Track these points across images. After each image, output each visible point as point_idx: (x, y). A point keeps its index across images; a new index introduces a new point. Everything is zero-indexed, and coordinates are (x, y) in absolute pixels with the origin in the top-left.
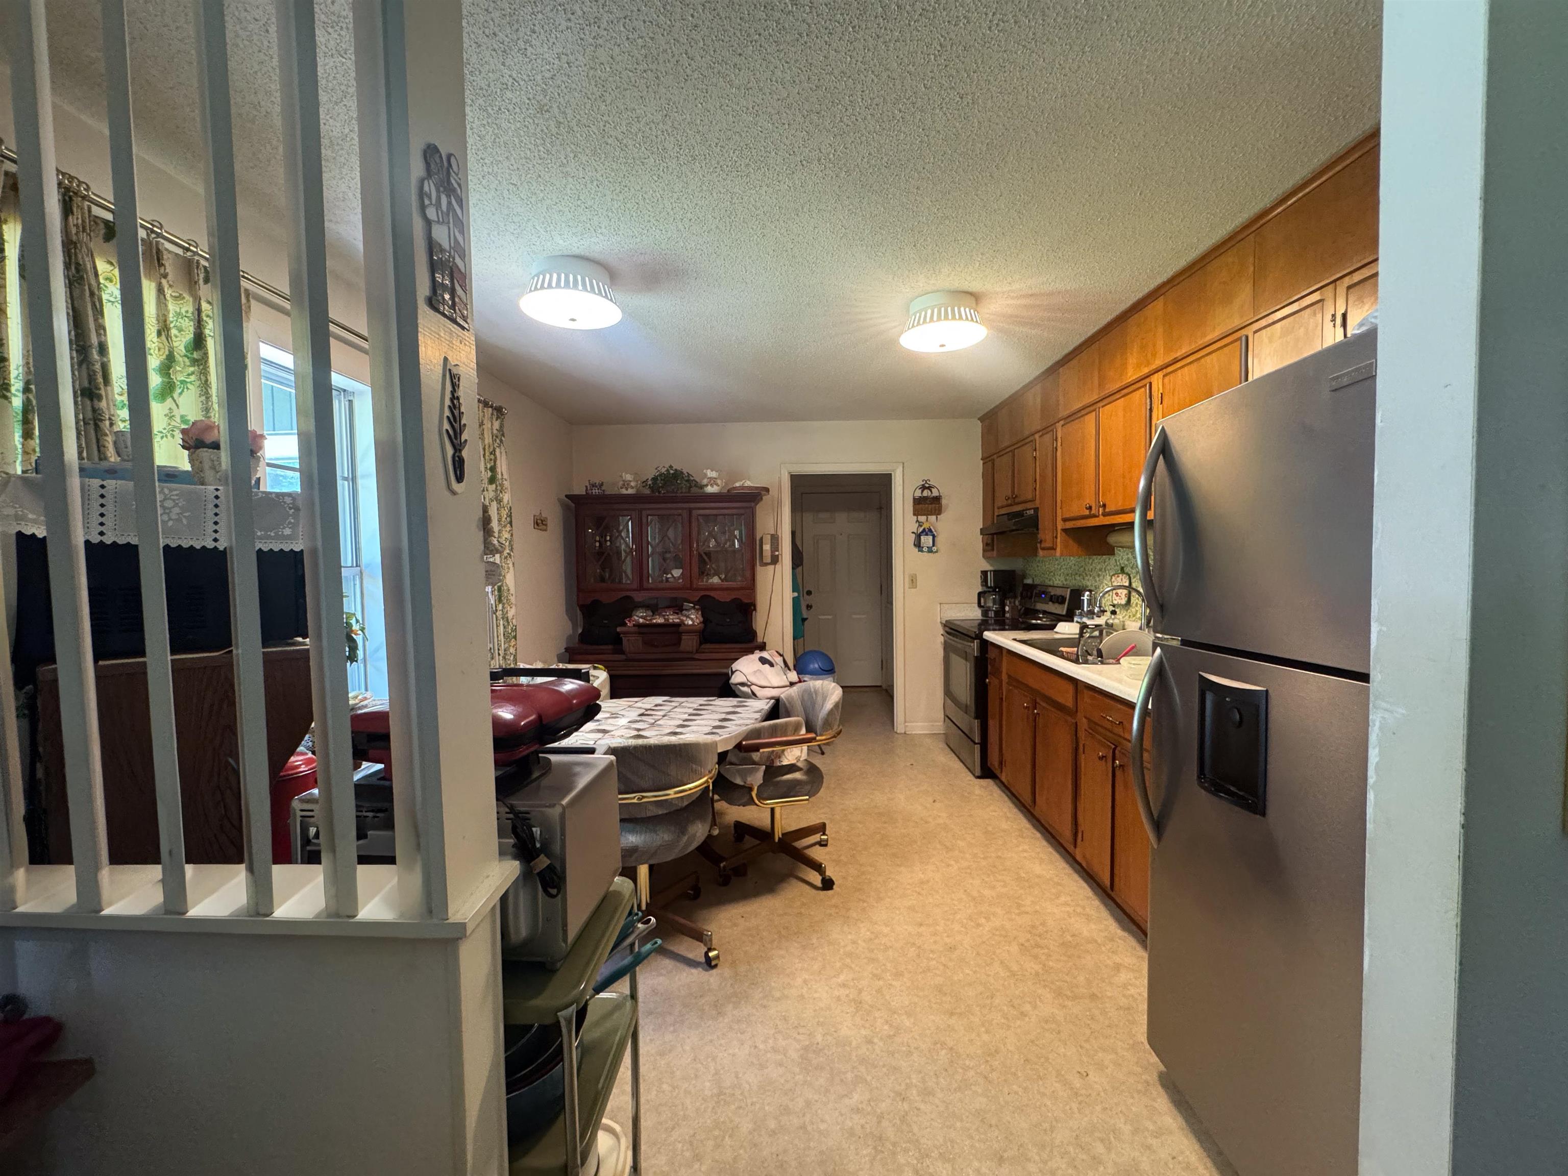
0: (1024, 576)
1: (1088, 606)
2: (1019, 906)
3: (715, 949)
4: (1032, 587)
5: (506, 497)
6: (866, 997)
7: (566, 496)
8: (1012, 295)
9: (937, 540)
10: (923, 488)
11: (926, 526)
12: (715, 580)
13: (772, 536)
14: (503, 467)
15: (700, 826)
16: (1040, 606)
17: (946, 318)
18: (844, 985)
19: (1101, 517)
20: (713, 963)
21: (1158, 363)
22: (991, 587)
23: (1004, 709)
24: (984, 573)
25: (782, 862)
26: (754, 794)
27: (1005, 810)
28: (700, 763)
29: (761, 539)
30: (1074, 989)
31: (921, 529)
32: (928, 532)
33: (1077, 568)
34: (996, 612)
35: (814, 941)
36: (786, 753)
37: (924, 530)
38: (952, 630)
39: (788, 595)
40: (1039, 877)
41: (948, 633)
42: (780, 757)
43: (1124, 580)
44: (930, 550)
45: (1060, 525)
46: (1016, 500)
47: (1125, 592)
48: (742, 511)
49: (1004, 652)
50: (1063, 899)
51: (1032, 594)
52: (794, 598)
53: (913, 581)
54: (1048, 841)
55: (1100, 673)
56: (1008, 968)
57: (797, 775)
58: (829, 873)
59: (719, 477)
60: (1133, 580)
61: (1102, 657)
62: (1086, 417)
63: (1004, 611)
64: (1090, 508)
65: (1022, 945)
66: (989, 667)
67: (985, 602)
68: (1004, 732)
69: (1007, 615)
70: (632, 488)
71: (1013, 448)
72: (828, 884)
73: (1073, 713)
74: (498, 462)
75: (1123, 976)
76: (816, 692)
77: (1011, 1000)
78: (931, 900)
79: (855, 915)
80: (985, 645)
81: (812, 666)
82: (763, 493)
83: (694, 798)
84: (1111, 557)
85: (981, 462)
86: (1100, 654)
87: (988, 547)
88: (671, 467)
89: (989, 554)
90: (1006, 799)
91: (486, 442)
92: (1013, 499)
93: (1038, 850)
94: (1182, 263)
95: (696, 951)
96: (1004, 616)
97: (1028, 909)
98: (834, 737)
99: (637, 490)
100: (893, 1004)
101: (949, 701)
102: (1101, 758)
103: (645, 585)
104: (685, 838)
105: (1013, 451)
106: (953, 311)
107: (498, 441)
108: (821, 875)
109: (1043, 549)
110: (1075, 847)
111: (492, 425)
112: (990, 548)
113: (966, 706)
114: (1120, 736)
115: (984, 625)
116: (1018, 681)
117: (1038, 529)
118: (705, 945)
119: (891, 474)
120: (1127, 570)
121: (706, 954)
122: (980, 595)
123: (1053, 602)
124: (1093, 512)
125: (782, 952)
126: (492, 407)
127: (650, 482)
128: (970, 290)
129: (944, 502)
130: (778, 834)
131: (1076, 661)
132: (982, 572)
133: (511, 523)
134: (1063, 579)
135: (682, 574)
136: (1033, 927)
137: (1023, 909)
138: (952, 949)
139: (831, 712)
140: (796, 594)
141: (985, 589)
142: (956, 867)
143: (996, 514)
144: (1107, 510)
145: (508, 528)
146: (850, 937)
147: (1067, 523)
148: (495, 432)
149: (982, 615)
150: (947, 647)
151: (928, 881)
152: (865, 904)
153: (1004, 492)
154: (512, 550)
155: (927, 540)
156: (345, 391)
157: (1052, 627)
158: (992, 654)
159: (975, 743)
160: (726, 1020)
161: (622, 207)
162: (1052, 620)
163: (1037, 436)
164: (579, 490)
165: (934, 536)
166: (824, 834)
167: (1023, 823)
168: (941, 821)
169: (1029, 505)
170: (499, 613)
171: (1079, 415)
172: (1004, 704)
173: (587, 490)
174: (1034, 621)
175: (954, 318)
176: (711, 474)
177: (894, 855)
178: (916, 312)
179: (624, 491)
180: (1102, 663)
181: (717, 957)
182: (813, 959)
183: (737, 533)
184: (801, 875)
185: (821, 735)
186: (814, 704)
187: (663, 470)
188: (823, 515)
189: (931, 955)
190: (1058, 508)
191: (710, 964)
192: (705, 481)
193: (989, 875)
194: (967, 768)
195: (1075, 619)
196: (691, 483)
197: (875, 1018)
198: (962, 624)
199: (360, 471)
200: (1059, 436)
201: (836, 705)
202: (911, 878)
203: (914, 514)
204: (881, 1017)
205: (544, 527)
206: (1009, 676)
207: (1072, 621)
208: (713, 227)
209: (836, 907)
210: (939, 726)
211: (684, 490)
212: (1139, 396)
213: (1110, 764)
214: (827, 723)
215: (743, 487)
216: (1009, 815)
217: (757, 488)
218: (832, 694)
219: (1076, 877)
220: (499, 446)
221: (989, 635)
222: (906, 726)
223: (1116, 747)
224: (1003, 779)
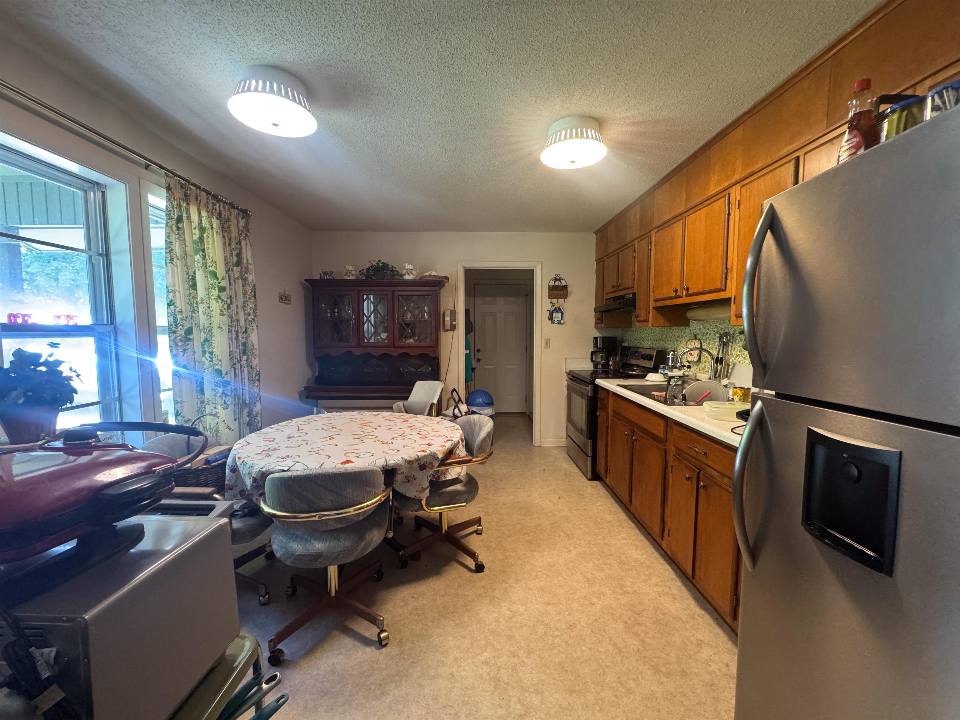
0: (622, 341)
1: (672, 362)
2: (622, 586)
3: (385, 631)
4: (628, 348)
5: (251, 278)
6: (504, 675)
7: (306, 280)
8: (627, 121)
9: (565, 315)
10: (555, 280)
11: (557, 306)
12: (411, 341)
13: (452, 311)
14: (247, 254)
15: (376, 533)
16: (634, 362)
17: (577, 136)
18: (486, 663)
19: (685, 297)
20: (384, 643)
21: (736, 177)
22: (600, 348)
23: (610, 433)
24: (596, 339)
25: (447, 548)
26: (424, 503)
27: (609, 505)
28: (374, 486)
29: (444, 313)
30: (668, 666)
31: (553, 308)
32: (558, 310)
33: (660, 335)
34: (603, 366)
35: (466, 619)
36: (450, 471)
37: (555, 309)
38: (573, 377)
39: (462, 352)
40: (636, 560)
41: (570, 379)
42: (445, 474)
43: (696, 344)
44: (559, 323)
45: (652, 304)
46: (620, 288)
47: (697, 352)
48: (430, 293)
49: (611, 394)
50: (654, 580)
51: (628, 353)
52: (466, 354)
53: (547, 343)
54: (640, 530)
55: (684, 412)
56: (615, 645)
57: (458, 487)
58: (481, 558)
59: (414, 269)
60: (703, 344)
61: (685, 400)
62: (676, 225)
63: (609, 365)
64: (676, 291)
65: (626, 622)
66: (599, 404)
67: (596, 358)
68: (609, 450)
69: (611, 367)
70: (353, 275)
71: (618, 251)
72: (480, 568)
73: (663, 441)
74: (244, 250)
75: (706, 653)
76: (475, 423)
77: (619, 678)
78: (556, 582)
79: (498, 595)
80: (597, 388)
81: (478, 401)
82: (445, 280)
83: (370, 513)
84: (687, 328)
85: (595, 262)
86: (684, 398)
87: (599, 321)
88: (380, 261)
89: (599, 326)
90: (610, 496)
91: (233, 235)
92: (618, 287)
93: (634, 538)
94: (763, 93)
95: (371, 632)
96: (608, 368)
97: (627, 589)
98: (486, 458)
99: (357, 277)
100: (525, 681)
101: (570, 425)
102: (688, 479)
103: (361, 344)
104: (362, 545)
105: (618, 254)
106: (582, 131)
107: (243, 235)
108: (474, 561)
109: (638, 321)
110: (662, 539)
111: (238, 222)
112: (600, 321)
113: (582, 429)
114: (704, 463)
115: (595, 374)
116: (619, 414)
117: (635, 308)
118: (378, 627)
119: (533, 271)
120: (698, 337)
121: (379, 635)
122: (592, 353)
123: (644, 359)
124: (678, 294)
125: (440, 631)
126: (237, 208)
127: (365, 272)
128: (595, 115)
129: (569, 289)
130: (445, 527)
131: (665, 402)
132: (594, 338)
133: (255, 296)
134: (650, 343)
135: (388, 336)
136: (633, 605)
137: (625, 589)
138: (571, 627)
139: (484, 440)
140: (468, 352)
141: (596, 349)
142: (574, 553)
143: (605, 298)
144: (690, 292)
145: (253, 300)
146: (494, 615)
147: (658, 303)
148: (241, 228)
149: (594, 367)
150: (569, 388)
151: (554, 565)
152: (507, 585)
153: (610, 283)
154: (256, 316)
155: (557, 316)
156: (98, 184)
157: (644, 377)
158: (601, 395)
159: (588, 456)
160: (387, 701)
161: (299, 8)
162: (643, 372)
163: (636, 242)
164: (316, 277)
165: (562, 313)
166: (480, 525)
167: (622, 516)
168: (563, 514)
169: (630, 291)
170: (244, 362)
171: (669, 223)
172: (609, 430)
173: (321, 276)
174: (630, 372)
175: (582, 137)
176: (409, 267)
177: (530, 542)
178: (554, 133)
179: (347, 278)
180: (686, 405)
181: (387, 637)
182: (464, 637)
183: (426, 308)
184: (461, 560)
185: (477, 457)
186: (473, 432)
187: (375, 263)
188: (489, 299)
189: (556, 633)
190: (651, 292)
191: (381, 644)
192: (404, 272)
193: (599, 559)
194: (582, 472)
195: (660, 371)
196: (394, 272)
197: (509, 696)
198: (581, 374)
199: (113, 248)
200: (653, 239)
201: (488, 435)
202: (542, 561)
203: (549, 298)
204: (515, 696)
205: (288, 301)
206: (614, 411)
207: (657, 372)
208: (383, 36)
209: (484, 587)
210: (563, 441)
211: (389, 277)
212: (720, 205)
213: (695, 482)
214: (481, 448)
215: (430, 276)
216: (612, 509)
217: (439, 277)
218: (486, 426)
219: (662, 560)
220: (245, 239)
221: (599, 382)
222: (541, 442)
223: (700, 471)
224: (608, 481)
